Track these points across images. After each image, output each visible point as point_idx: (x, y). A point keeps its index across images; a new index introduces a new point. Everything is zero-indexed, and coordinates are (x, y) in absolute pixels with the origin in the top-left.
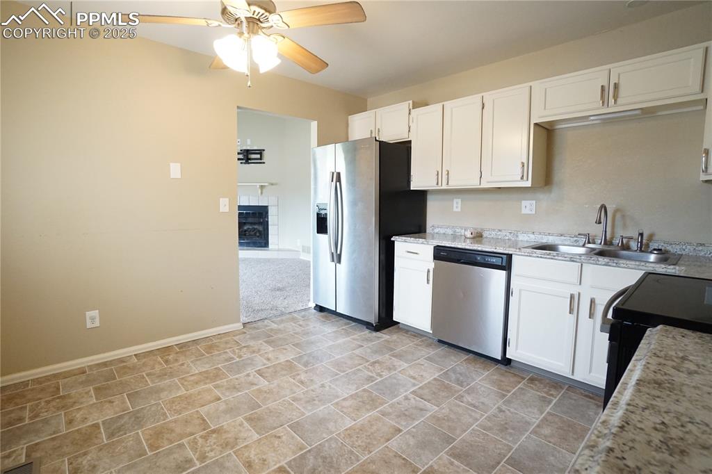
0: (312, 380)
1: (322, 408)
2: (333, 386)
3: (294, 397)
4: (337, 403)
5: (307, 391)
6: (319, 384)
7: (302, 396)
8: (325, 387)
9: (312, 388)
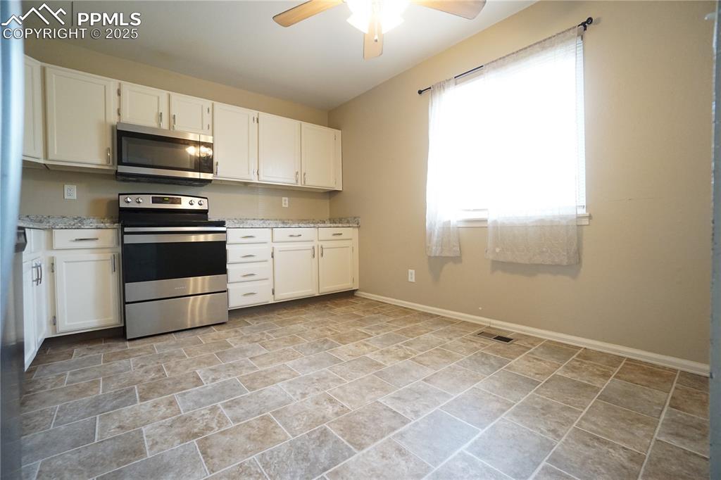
0: (317, 404)
1: (311, 373)
2: (291, 395)
3: (340, 383)
4: (294, 376)
5: (325, 389)
6: (308, 397)
7: (331, 384)
8: (301, 394)
9: (319, 393)
